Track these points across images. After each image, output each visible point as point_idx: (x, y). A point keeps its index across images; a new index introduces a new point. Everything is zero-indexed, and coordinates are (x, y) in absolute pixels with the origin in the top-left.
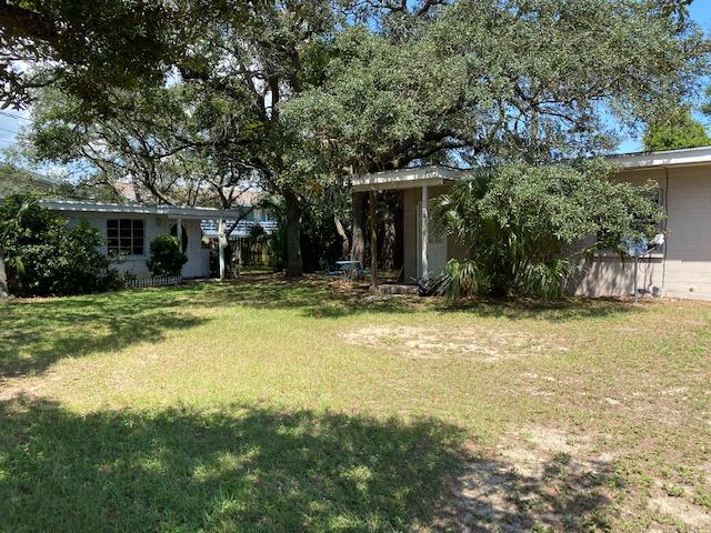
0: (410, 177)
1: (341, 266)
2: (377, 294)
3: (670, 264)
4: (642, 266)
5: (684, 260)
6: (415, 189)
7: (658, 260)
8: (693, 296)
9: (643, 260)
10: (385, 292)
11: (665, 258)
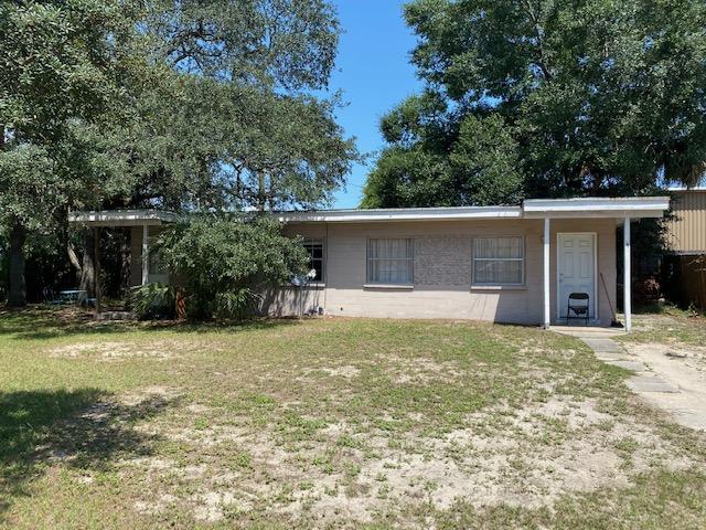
0: (132, 217)
1: (66, 295)
2: (100, 319)
3: (330, 291)
4: (312, 292)
5: (338, 288)
6: (136, 227)
7: (322, 288)
8: (343, 314)
9: (313, 288)
10: (107, 317)
11: (326, 287)
